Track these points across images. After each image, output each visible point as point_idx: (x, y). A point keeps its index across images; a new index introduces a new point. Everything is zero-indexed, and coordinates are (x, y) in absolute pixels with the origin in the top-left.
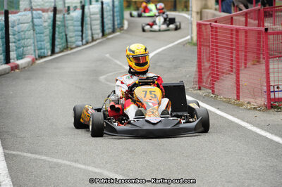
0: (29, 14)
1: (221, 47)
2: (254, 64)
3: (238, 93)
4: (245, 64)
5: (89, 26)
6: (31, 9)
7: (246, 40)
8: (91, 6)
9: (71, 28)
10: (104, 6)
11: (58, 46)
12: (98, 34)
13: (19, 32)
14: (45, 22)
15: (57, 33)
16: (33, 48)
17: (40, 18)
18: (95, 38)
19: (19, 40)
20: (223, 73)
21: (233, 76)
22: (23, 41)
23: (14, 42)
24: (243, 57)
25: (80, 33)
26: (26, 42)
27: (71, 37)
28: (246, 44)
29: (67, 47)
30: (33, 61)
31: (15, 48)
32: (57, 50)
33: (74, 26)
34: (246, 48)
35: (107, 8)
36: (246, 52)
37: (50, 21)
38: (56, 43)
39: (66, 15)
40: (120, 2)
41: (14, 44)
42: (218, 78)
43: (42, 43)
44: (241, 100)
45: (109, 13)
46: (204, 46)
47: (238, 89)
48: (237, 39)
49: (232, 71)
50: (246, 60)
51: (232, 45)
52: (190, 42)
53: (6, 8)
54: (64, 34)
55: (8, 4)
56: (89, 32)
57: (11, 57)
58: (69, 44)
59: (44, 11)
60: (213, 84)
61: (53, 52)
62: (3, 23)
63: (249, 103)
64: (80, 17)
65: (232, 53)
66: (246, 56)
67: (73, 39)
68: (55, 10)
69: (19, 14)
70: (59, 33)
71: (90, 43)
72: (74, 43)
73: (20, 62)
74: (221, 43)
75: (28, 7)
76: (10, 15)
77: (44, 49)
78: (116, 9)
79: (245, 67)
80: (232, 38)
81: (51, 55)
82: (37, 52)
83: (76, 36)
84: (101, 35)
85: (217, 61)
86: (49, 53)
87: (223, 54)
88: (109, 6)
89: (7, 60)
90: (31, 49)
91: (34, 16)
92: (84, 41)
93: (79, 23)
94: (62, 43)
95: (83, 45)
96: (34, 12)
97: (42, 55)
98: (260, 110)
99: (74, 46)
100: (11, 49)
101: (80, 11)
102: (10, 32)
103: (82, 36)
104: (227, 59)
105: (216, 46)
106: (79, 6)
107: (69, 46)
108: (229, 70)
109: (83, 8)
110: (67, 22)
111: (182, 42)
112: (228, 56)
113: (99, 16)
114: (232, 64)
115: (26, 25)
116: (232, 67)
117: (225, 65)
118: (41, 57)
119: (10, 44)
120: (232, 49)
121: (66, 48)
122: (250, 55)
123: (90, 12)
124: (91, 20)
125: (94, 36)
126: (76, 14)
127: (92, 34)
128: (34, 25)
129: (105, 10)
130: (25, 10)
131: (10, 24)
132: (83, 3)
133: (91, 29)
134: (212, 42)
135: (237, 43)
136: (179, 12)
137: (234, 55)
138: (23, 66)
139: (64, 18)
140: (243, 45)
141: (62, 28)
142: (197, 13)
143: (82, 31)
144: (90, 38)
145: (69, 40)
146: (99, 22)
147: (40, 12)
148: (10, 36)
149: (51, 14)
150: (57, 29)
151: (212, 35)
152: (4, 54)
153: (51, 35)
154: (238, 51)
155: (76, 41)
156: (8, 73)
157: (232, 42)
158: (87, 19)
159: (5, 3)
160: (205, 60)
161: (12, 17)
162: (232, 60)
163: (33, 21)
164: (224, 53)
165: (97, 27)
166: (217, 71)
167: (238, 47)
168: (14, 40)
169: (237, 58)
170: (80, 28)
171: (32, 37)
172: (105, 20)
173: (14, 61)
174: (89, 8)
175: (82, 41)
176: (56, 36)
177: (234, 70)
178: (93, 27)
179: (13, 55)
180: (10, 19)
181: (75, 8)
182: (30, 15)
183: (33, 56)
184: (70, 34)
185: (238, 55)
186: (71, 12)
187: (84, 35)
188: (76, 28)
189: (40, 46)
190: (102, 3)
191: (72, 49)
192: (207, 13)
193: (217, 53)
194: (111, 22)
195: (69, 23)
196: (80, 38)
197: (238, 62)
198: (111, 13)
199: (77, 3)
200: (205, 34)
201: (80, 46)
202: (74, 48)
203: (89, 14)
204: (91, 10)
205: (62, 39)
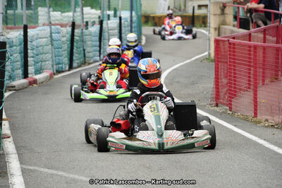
0: (47, 28)
1: (239, 64)
2: (272, 82)
3: (256, 110)
4: (263, 81)
5: (107, 42)
6: (50, 24)
7: (264, 57)
8: (109, 22)
9: (89, 43)
10: (122, 21)
11: (76, 61)
13: (37, 47)
14: (63, 37)
15: (75, 48)
16: (51, 63)
17: (59, 33)
19: (37, 55)
20: (241, 90)
21: (251, 93)
22: (41, 56)
23: (33, 57)
24: (261, 74)
25: (98, 49)
26: (44, 57)
27: (89, 52)
28: (264, 61)
29: (85, 62)
30: (51, 76)
31: (33, 63)
32: (75, 65)
33: (92, 41)
34: (264, 65)
35: (126, 23)
36: (264, 69)
37: (68, 36)
38: (74, 58)
39: (84, 30)
40: (138, 18)
41: (32, 59)
42: (235, 95)
43: (60, 58)
44: (259, 117)
45: (127, 29)
46: (221, 62)
47: (256, 106)
48: (255, 56)
49: (249, 88)
50: (264, 77)
51: (250, 62)
52: (208, 59)
53: (25, 23)
54: (82, 49)
55: (27, 19)
57: (29, 72)
58: (87, 59)
59: (62, 26)
60: (231, 101)
61: (71, 67)
62: (22, 37)
63: (267, 120)
64: (98, 32)
65: (250, 70)
66: (264, 73)
67: (91, 54)
68: (73, 25)
69: (38, 28)
70: (77, 48)
72: (92, 57)
73: (38, 77)
74: (239, 60)
75: (47, 22)
76: (29, 30)
77: (62, 64)
78: (134, 25)
79: (263, 84)
80: (250, 54)
81: (69, 70)
82: (55, 66)
83: (93, 51)
85: (235, 77)
86: (67, 68)
87: (240, 71)
88: (127, 21)
89: (26, 75)
90: (49, 64)
91: (53, 31)
92: (102, 56)
93: (97, 38)
94: (80, 59)
95: (101, 60)
96: (53, 27)
97: (60, 69)
98: (277, 128)
99: (92, 61)
100: (29, 64)
101: (99, 26)
102: (29, 47)
103: (100, 51)
104: (245, 76)
105: (235, 63)
106: (97, 21)
107: (87, 61)
108: (246, 87)
109: (101, 23)
110: (85, 37)
111: (199, 58)
112: (246, 73)
113: (117, 31)
114: (249, 81)
115: (44, 39)
116: (249, 84)
117: (243, 82)
118: (59, 72)
119: (29, 59)
120: (250, 66)
121: (84, 63)
122: (268, 72)
123: (108, 27)
124: (109, 36)
126: (95, 29)
128: (52, 40)
129: (123, 25)
130: (44, 25)
131: (29, 39)
132: (101, 18)
134: (230, 58)
135: (255, 60)
136: (197, 28)
137: (252, 72)
138: (41, 81)
139: (82, 33)
140: (261, 62)
141: (80, 43)
142: (215, 29)
143: (100, 46)
145: (87, 55)
147: (59, 27)
148: (29, 51)
149: (69, 29)
150: (75, 44)
151: (230, 51)
152: (23, 68)
153: (69, 49)
154: (256, 68)
155: (94, 56)
156: (26, 88)
157: (250, 58)
158: (105, 35)
159: (24, 18)
160: (222, 76)
161: (31, 32)
162: (250, 77)
163: (51, 36)
164: (242, 70)
166: (235, 88)
167: (256, 64)
168: (32, 55)
169: (255, 75)
170: (98, 43)
171: (50, 51)
172: (123, 35)
173: (32, 76)
174: (107, 24)
175: (100, 56)
176: (74, 51)
177: (252, 87)
179: (31, 69)
180: (29, 34)
181: (94, 23)
182: (49, 30)
183: (51, 71)
184: (88, 49)
185: (256, 71)
186: (89, 27)
187: (102, 50)
188: (94, 43)
189: (57, 61)
190: (120, 18)
191: (89, 64)
192: (225, 29)
193: (235, 70)
195: (87, 38)
196: (98, 53)
197: (256, 79)
198: (129, 28)
199: (95, 18)
200: (223, 50)
201: (97, 61)
202: (92, 63)
203: (107, 29)
204: (109, 25)
205: (79, 54)
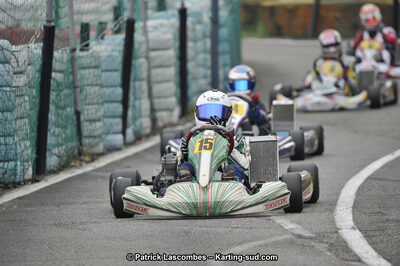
5: (144, 85)
8: (150, 23)
9: (92, 91)
10: (190, 21)
11: (56, 151)
12: (170, 110)
14: (18, 73)
15: (52, 108)
17: (6, 62)
18: (160, 124)
25: (119, 108)
29: (80, 153)
32: (52, 161)
33: (102, 86)
35: (198, 29)
37: (33, 72)
38: (51, 140)
39: (78, 53)
40: (232, 11)
43: (10, 140)
54: (70, 111)
56: (145, 104)
58: (86, 141)
61: (40, 170)
64: (119, 57)
67: (98, 128)
68: (49, 37)
70: (57, 107)
71: (148, 136)
72: (99, 136)
77: (15, 160)
78: (224, 32)
81: (34, 180)
83: (105, 116)
84: (177, 112)
86: (30, 173)
88: (201, 22)
92: (130, 132)
93: (117, 77)
94: (67, 140)
95: (127, 144)
99: (100, 148)
101: (121, 38)
103: (124, 117)
107: (85, 149)
109: (130, 27)
113: (172, 54)
118: (5, 186)
121: (78, 155)
123: (147, 41)
124: (150, 68)
125: (159, 115)
126: (109, 47)
127: (153, 110)
129: (190, 34)
133: (150, 95)
139: (72, 60)
141: (66, 91)
143: (125, 101)
144: (146, 122)
145: (86, 128)
146: (172, 72)
147: (5, 43)
149: (36, 49)
150: (53, 96)
153: (34, 115)
155: (108, 133)
158: (140, 64)
165: (168, 89)
170: (119, 91)
172: (190, 66)
174: (145, 31)
175: (124, 132)
176: (52, 117)
178: (156, 88)
184: (88, 111)
187: (130, 113)
188: (107, 91)
190: (183, 13)
191: (94, 157)
194: (209, 72)
196: (118, 123)
198: (208, 42)
201: (117, 149)
202: (102, 154)
203: (143, 48)
204: (151, 35)
205: (64, 127)
